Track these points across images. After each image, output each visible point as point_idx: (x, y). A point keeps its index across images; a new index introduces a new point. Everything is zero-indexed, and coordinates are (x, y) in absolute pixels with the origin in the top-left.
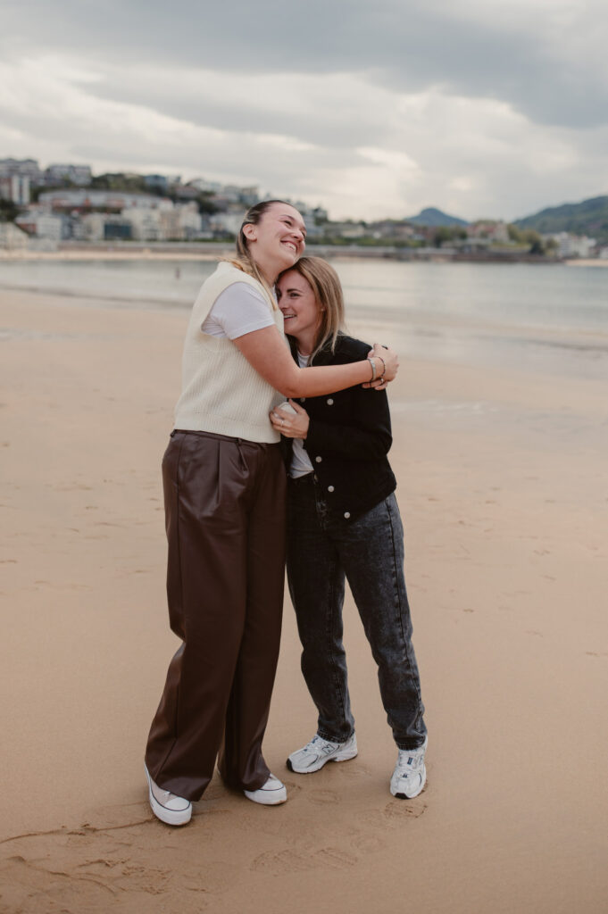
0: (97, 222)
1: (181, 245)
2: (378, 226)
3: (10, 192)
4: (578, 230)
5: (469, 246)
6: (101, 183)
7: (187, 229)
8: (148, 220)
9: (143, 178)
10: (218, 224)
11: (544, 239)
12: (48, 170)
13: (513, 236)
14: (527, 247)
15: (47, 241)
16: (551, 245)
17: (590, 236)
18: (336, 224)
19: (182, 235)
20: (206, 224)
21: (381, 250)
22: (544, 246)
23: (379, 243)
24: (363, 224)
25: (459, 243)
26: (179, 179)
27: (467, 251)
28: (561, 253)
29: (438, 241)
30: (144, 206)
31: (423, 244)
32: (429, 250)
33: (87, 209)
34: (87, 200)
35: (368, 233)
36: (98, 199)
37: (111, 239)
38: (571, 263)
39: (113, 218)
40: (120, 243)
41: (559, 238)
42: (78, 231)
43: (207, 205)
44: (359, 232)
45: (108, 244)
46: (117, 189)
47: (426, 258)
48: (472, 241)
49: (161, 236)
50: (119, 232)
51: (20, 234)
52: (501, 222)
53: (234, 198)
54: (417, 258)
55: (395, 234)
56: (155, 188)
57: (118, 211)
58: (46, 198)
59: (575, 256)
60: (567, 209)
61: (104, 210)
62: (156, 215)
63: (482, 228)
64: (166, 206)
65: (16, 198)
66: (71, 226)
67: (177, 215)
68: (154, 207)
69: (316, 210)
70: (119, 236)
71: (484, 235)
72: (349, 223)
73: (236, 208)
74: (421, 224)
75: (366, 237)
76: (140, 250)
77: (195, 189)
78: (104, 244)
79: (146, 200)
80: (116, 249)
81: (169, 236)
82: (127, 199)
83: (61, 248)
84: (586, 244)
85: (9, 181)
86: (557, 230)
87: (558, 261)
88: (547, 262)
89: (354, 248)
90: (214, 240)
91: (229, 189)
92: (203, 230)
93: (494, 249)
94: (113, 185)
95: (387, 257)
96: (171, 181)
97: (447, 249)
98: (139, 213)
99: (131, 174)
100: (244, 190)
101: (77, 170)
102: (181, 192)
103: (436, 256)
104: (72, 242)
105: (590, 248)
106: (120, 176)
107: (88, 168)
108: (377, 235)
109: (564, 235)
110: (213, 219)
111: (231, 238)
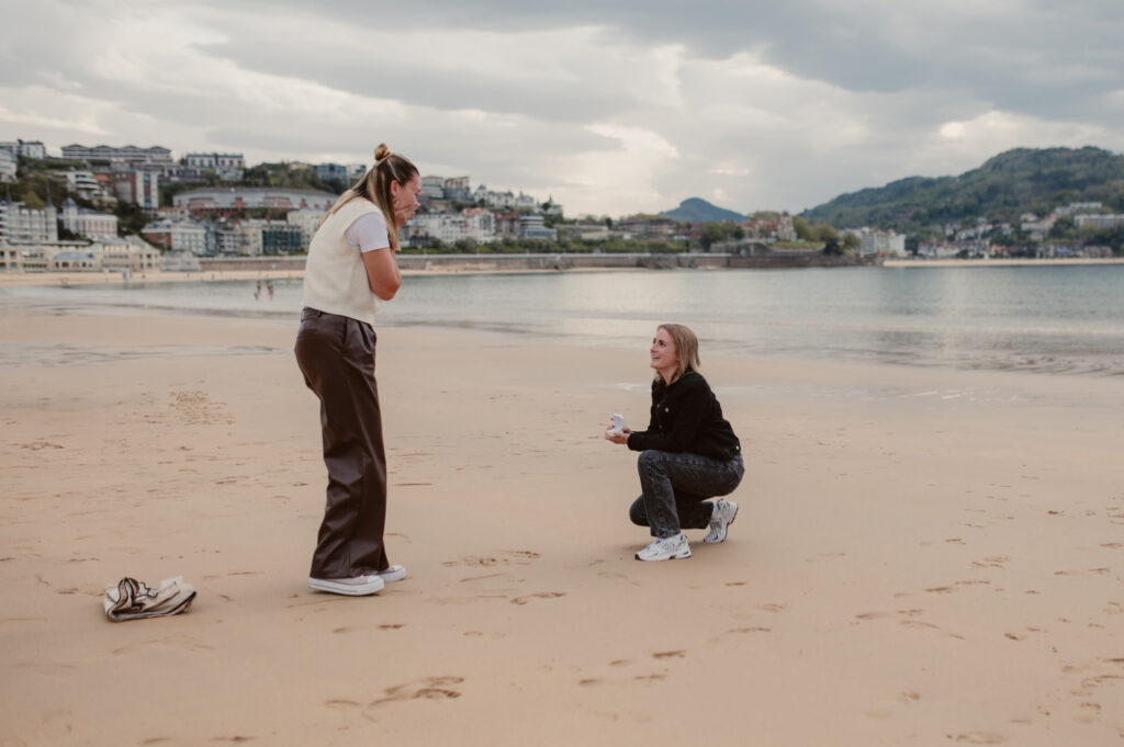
0: (254, 229)
2: (627, 224)
3: (134, 193)
4: (885, 223)
5: (747, 247)
6: (257, 177)
9: (315, 167)
10: (418, 228)
11: (841, 234)
12: (183, 162)
13: (801, 233)
14: (822, 246)
15: (187, 257)
16: (850, 242)
17: (896, 230)
18: (573, 222)
21: (632, 256)
22: (841, 243)
23: (630, 247)
24: (608, 222)
25: (733, 243)
27: (743, 252)
28: (863, 253)
29: (707, 242)
30: (317, 206)
31: (687, 247)
32: (694, 254)
33: (239, 213)
34: (239, 199)
35: (617, 234)
36: (254, 199)
37: (276, 254)
39: (276, 224)
40: (287, 258)
41: (857, 233)
42: (228, 243)
44: (604, 233)
45: (270, 259)
46: (280, 186)
47: (692, 265)
48: (748, 240)
51: (148, 248)
52: (786, 214)
53: (439, 194)
54: (680, 264)
55: (650, 234)
56: (330, 183)
58: (182, 199)
60: (868, 196)
61: (262, 213)
63: (761, 222)
65: (141, 201)
66: (217, 235)
69: (546, 206)
70: (285, 248)
71: (765, 233)
72: (590, 221)
74: (683, 220)
75: (612, 239)
78: (263, 259)
79: (319, 200)
80: (282, 266)
82: (295, 200)
83: (206, 266)
84: (896, 240)
85: (132, 178)
86: (859, 225)
87: (859, 262)
88: (845, 265)
89: (596, 254)
93: (778, 249)
94: (272, 181)
95: (640, 264)
96: (351, 172)
97: (718, 251)
98: (308, 215)
99: (296, 163)
100: (451, 180)
101: (227, 161)
103: (704, 262)
104: (221, 257)
106: (283, 167)
107: (241, 156)
108: (627, 236)
109: (866, 229)
111: (436, 246)
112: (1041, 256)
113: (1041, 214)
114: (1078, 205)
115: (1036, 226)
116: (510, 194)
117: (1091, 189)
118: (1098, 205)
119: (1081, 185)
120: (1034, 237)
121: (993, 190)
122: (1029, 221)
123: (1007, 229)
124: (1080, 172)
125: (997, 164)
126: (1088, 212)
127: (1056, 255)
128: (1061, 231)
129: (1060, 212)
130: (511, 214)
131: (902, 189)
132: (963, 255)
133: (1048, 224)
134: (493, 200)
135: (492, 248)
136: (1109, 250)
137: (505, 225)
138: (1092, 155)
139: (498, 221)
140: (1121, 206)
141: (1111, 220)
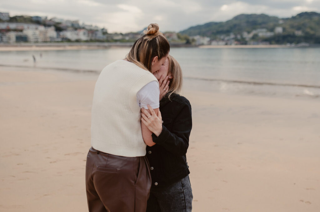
0: (13, 35)
1: (48, 44)
2: (127, 35)
4: (203, 35)
6: (14, 20)
7: (51, 38)
8: (34, 34)
9: (31, 17)
10: (63, 35)
11: (191, 38)
13: (179, 37)
14: (184, 42)
16: (193, 40)
17: (208, 36)
18: (111, 34)
19: (49, 40)
20: (58, 36)
21: (129, 44)
22: (191, 41)
23: (128, 41)
24: (121, 34)
26: (46, 18)
28: (197, 43)
30: (32, 29)
33: (8, 30)
34: (8, 27)
35: (124, 37)
36: (13, 26)
37: (19, 42)
38: (201, 47)
39: (19, 34)
40: (23, 44)
41: (197, 38)
42: (5, 39)
43: (59, 28)
44: (120, 37)
45: (18, 44)
46: (21, 22)
49: (40, 40)
50: (22, 39)
52: (174, 32)
53: (69, 25)
55: (133, 38)
56: (37, 21)
57: (21, 31)
59: (202, 44)
60: (199, 27)
61: (15, 30)
62: (37, 32)
63: (167, 35)
64: (42, 28)
66: (1, 37)
67: (46, 32)
68: (37, 29)
69: (103, 29)
70: (22, 40)
72: (116, 34)
73: (71, 29)
75: (123, 39)
76: (31, 46)
77: (53, 22)
78: (16, 44)
79: (33, 26)
80: (21, 46)
81: (43, 40)
82: (25, 26)
84: (206, 40)
86: (195, 35)
87: (196, 46)
88: (192, 47)
89: (118, 43)
90: (62, 42)
91: (68, 21)
92: (58, 37)
93: (172, 42)
94: (19, 20)
96: (43, 18)
98: (30, 31)
99: (26, 16)
100: (73, 22)
101: (3, 14)
102: (47, 23)
104: (2, 44)
105: (208, 41)
106: (21, 17)
107: (8, 14)
108: (127, 38)
110: (62, 33)
111: (69, 41)
112: (250, 44)
113: (249, 32)
114: (259, 30)
115: (247, 36)
116: (91, 26)
117: (263, 25)
118: (264, 30)
119: (260, 24)
120: (247, 39)
121: (235, 26)
122: (245, 35)
123: (239, 37)
124: (260, 20)
125: (236, 18)
127: (254, 44)
128: (255, 38)
129: (254, 32)
130: (92, 31)
131: (209, 25)
132: (226, 44)
133: (251, 35)
134: (87, 28)
135: (87, 41)
136: (268, 43)
137: (90, 35)
138: (263, 16)
139: (88, 34)
140: (272, 30)
141: (269, 34)
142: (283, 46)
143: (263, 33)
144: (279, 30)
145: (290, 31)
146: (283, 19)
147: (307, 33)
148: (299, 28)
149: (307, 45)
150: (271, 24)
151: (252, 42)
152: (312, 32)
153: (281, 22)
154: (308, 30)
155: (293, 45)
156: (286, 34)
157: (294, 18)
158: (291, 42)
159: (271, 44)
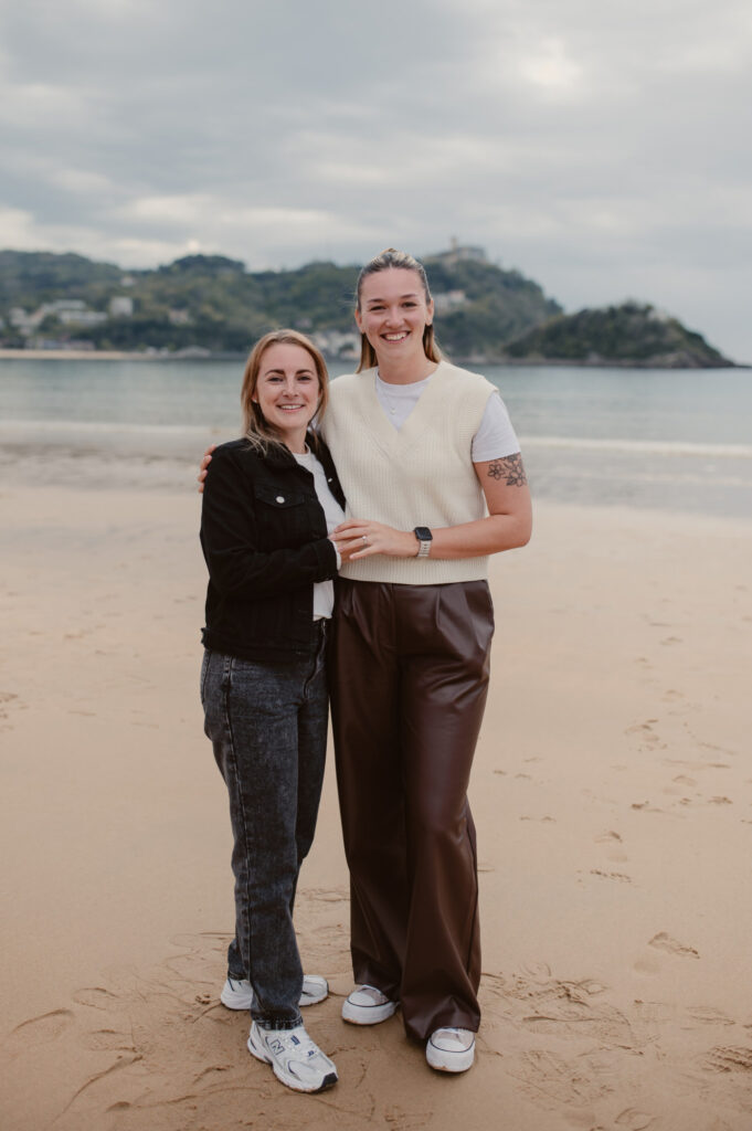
112: (34, 348)
113: (30, 310)
114: (61, 304)
115: (25, 321)
117: (74, 290)
118: (78, 304)
119: (65, 285)
120: (25, 332)
122: (19, 317)
124: (63, 274)
126: (72, 310)
127: (46, 348)
128: (49, 328)
129: (46, 310)
133: (36, 319)
136: (90, 345)
138: (74, 261)
140: (101, 305)
141: (93, 318)
142: (136, 355)
143: (74, 314)
144: (123, 306)
145: (155, 309)
146: (134, 274)
147: (203, 318)
148: (180, 304)
149: (204, 353)
150: (98, 288)
151: (40, 342)
152: (218, 317)
153: (127, 282)
154: (207, 309)
155: (165, 353)
156: (142, 318)
157: (164, 271)
158: (158, 345)
159: (98, 347)
